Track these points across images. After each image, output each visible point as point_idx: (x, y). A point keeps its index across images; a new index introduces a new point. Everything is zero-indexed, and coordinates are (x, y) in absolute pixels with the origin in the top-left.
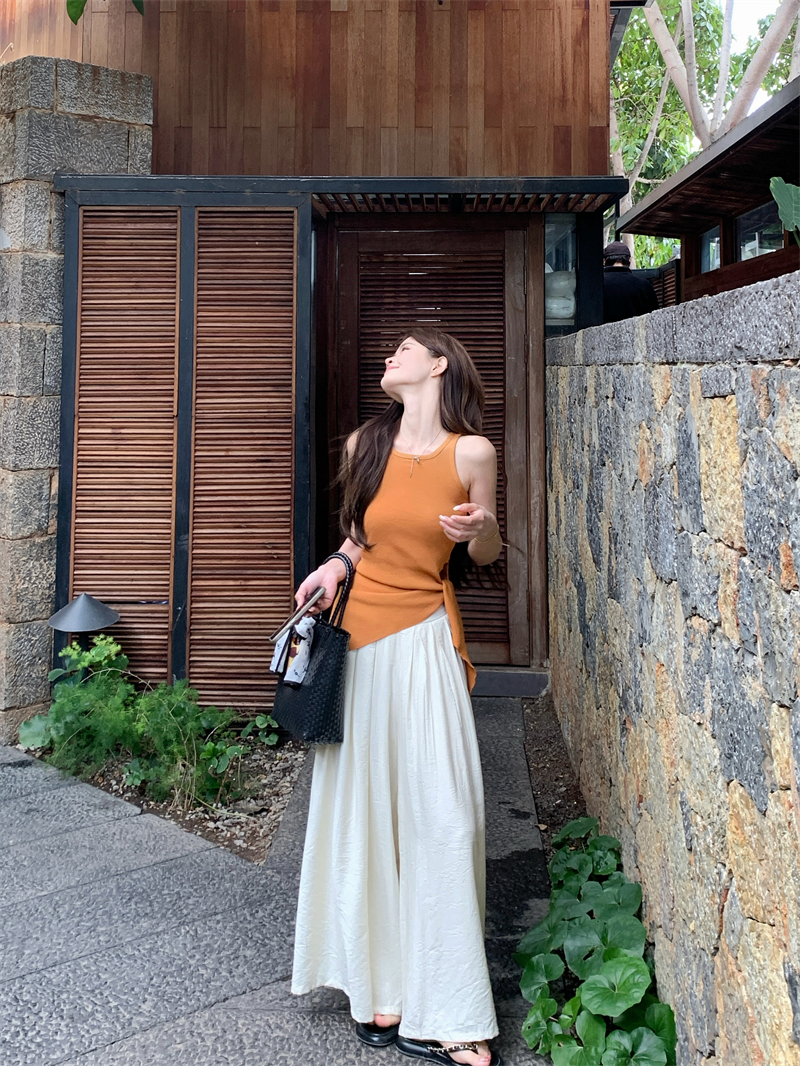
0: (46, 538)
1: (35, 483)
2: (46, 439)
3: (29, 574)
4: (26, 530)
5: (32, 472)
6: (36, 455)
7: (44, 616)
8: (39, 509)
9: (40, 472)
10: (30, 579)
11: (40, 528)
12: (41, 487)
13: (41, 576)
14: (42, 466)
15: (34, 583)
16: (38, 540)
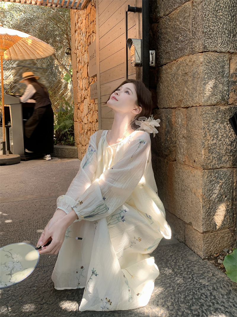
0: (228, 107)
1: (219, 63)
2: (226, 29)
3: (217, 133)
4: (213, 99)
5: (216, 54)
6: (219, 41)
7: (228, 165)
8: (223, 84)
9: (222, 55)
10: (217, 137)
11: (223, 99)
12: (223, 67)
13: (225, 135)
14: (223, 50)
15: (220, 140)
16: (223, 108)
